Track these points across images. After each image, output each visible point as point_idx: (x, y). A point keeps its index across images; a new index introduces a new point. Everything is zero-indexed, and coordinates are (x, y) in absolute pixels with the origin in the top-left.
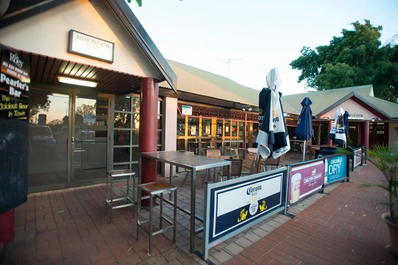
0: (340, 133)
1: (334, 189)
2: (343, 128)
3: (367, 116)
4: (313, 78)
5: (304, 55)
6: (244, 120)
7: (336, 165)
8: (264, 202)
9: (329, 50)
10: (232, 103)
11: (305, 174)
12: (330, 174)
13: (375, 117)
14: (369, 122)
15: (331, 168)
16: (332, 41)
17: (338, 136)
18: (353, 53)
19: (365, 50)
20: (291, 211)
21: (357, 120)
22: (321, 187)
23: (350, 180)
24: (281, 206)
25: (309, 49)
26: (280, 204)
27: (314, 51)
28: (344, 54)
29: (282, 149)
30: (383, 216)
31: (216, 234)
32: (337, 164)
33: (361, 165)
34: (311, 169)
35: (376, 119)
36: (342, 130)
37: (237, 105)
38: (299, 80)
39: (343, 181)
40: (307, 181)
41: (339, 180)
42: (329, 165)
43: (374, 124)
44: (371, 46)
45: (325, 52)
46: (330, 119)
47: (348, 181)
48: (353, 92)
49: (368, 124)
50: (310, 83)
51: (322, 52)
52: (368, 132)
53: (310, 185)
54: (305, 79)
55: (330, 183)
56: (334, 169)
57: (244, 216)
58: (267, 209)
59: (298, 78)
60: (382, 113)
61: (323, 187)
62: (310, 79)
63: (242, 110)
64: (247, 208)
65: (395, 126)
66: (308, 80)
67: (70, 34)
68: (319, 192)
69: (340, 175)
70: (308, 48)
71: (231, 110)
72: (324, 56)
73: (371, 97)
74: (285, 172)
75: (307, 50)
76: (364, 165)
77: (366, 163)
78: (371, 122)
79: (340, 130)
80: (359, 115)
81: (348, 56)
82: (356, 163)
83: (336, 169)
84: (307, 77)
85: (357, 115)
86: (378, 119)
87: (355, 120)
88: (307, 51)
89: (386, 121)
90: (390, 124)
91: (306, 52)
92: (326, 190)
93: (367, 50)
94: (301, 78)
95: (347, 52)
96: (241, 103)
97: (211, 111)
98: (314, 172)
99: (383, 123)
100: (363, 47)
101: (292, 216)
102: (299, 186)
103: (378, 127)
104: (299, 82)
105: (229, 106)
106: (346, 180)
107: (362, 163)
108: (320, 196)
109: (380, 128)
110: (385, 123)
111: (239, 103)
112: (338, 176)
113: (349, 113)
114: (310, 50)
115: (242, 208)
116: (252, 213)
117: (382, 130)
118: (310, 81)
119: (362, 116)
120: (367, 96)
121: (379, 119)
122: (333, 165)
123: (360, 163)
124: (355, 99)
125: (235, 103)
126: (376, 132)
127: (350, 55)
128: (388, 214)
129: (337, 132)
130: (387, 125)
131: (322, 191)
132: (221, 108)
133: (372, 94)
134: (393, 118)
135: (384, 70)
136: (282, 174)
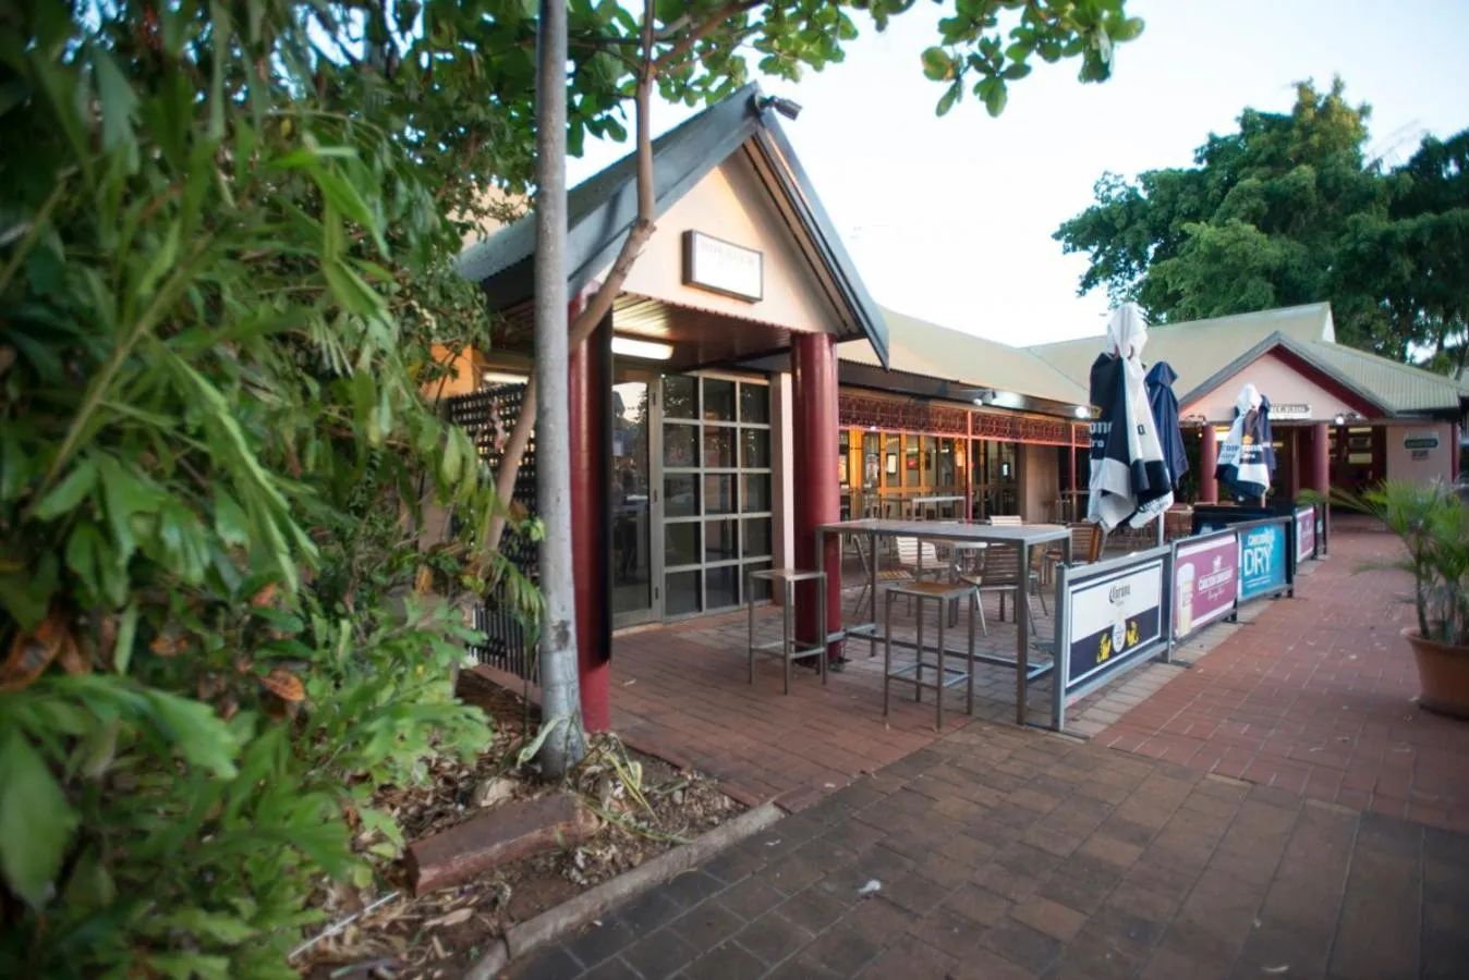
0: (1251, 461)
1: (1261, 614)
2: (1260, 448)
3: (1321, 409)
4: (1127, 281)
5: (1105, 200)
6: (965, 432)
7: (1260, 549)
8: (1134, 625)
9: (1188, 187)
10: (939, 383)
11: (1203, 566)
12: (1247, 573)
13: (1346, 409)
14: (1326, 426)
15: (1250, 557)
16: (1202, 148)
17: (1245, 473)
18: (1268, 195)
19: (1314, 182)
20: (1183, 654)
21: (1293, 421)
22: (1230, 605)
23: (1295, 594)
24: (1162, 640)
25: (1121, 180)
26: (1159, 636)
27: (1133, 190)
28: (1242, 197)
29: (1154, 504)
30: (1404, 631)
31: (1072, 678)
32: (1263, 546)
33: (1313, 557)
34: (1211, 554)
35: (1348, 416)
36: (1257, 453)
37: (951, 388)
38: (1080, 289)
39: (1277, 596)
40: (1204, 585)
41: (1268, 590)
42: (1244, 548)
43: (1341, 434)
44: (1332, 170)
45: (1174, 195)
46: (1209, 419)
47: (1290, 594)
48: (1276, 333)
49: (1326, 431)
50: (1118, 297)
51: (1165, 194)
52: (1325, 459)
53: (1211, 597)
54: (1101, 283)
55: (1248, 596)
56: (1256, 561)
57: (1105, 650)
58: (1139, 642)
59: (1079, 281)
60: (1366, 396)
61: (1235, 606)
62: (1116, 284)
63: (971, 403)
64: (1109, 631)
65: (1407, 437)
66: (1111, 287)
67: (687, 240)
68: (1225, 620)
69: (1271, 580)
70: (1116, 177)
71: (934, 405)
72: (1170, 205)
73: (1326, 345)
74: (1167, 558)
75: (1112, 182)
76: (1320, 557)
77: (1325, 552)
78: (1333, 425)
79: (1251, 453)
80: (1299, 406)
81: (1254, 203)
82: (1303, 551)
83: (1260, 561)
84: (1108, 276)
85: (1291, 406)
86: (1354, 415)
87: (1286, 420)
88: (1113, 186)
89: (1378, 422)
90: (1389, 431)
91: (1109, 189)
92: (1243, 615)
93: (1320, 182)
94: (1089, 281)
95: (1250, 193)
96: (962, 381)
97: (882, 410)
98: (1217, 563)
99: (1369, 429)
100: (1306, 172)
101: (1188, 666)
102: (1191, 596)
103: (1351, 440)
104: (1082, 293)
105: (928, 393)
106: (1285, 593)
107: (1315, 551)
108: (1231, 628)
109: (1358, 444)
110: (1374, 428)
111: (957, 383)
112: (1266, 579)
113: (1271, 400)
114: (1123, 184)
115: (1102, 633)
116: (1118, 648)
117: (1364, 451)
118: (1119, 289)
119: (1307, 409)
120: (1314, 342)
121: (1359, 417)
122: (1252, 548)
123: (1311, 550)
124: (1282, 354)
125: (945, 381)
126: (1347, 459)
127: (1258, 200)
128: (1417, 628)
129: (1241, 461)
130: (1379, 436)
131: (1234, 617)
132: (905, 400)
133: (1328, 332)
134: (1399, 412)
135: (1368, 239)
136: (1160, 561)
